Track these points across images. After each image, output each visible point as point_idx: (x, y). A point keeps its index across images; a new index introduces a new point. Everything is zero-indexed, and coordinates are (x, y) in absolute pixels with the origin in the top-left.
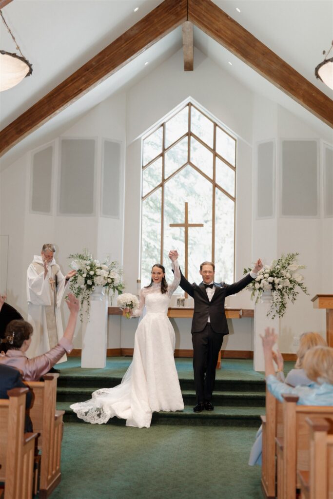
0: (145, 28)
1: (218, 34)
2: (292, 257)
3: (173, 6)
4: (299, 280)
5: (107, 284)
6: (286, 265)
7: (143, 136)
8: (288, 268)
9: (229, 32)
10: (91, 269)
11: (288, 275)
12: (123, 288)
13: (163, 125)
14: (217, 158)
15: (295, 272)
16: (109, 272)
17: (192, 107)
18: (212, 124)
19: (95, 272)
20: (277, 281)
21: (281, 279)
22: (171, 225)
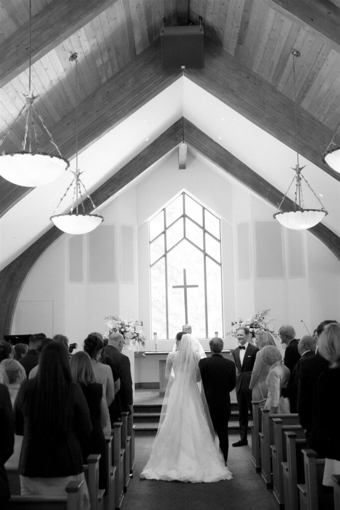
0: (153, 150)
1: (206, 153)
2: (265, 313)
3: (173, 134)
4: (271, 329)
5: (134, 338)
6: (262, 319)
7: (149, 219)
8: (263, 320)
9: (214, 152)
10: (122, 328)
11: (263, 326)
12: (145, 339)
13: (164, 210)
14: (206, 233)
15: (268, 323)
16: (135, 328)
17: (186, 195)
18: (201, 208)
19: (125, 329)
20: (255, 330)
21: (258, 329)
22: (174, 287)
